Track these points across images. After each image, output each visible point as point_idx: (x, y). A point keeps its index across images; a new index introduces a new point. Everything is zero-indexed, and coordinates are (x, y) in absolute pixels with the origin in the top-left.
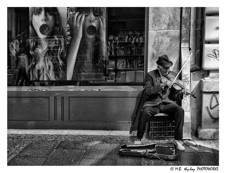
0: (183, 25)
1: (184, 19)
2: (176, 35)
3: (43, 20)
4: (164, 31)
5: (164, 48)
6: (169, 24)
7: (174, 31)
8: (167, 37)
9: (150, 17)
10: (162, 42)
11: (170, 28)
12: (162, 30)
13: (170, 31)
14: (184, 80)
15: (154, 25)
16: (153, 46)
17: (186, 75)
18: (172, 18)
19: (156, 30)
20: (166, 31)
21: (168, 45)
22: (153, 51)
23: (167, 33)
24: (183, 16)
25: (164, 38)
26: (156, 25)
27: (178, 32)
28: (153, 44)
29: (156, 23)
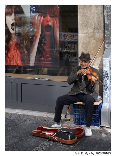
0: (106, 30)
1: (106, 25)
2: (100, 38)
3: (13, 20)
4: (91, 34)
5: (91, 48)
6: (94, 29)
7: (99, 34)
8: (93, 39)
9: (79, 23)
10: (89, 43)
11: (96, 32)
12: (89, 33)
13: (95, 34)
14: (104, 75)
15: (82, 29)
16: (82, 46)
17: (106, 71)
18: (96, 24)
19: (84, 33)
20: (92, 34)
21: (94, 46)
22: (82, 50)
23: (93, 36)
24: (105, 22)
25: (91, 40)
26: (84, 29)
27: (102, 35)
28: (82, 45)
29: (84, 27)
